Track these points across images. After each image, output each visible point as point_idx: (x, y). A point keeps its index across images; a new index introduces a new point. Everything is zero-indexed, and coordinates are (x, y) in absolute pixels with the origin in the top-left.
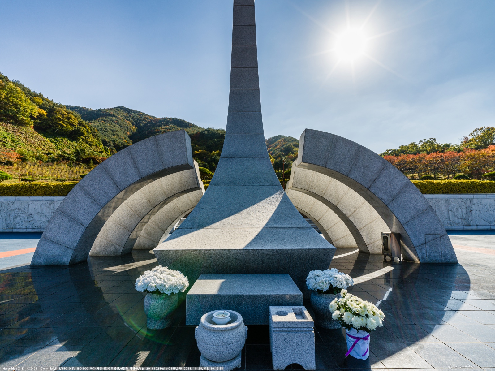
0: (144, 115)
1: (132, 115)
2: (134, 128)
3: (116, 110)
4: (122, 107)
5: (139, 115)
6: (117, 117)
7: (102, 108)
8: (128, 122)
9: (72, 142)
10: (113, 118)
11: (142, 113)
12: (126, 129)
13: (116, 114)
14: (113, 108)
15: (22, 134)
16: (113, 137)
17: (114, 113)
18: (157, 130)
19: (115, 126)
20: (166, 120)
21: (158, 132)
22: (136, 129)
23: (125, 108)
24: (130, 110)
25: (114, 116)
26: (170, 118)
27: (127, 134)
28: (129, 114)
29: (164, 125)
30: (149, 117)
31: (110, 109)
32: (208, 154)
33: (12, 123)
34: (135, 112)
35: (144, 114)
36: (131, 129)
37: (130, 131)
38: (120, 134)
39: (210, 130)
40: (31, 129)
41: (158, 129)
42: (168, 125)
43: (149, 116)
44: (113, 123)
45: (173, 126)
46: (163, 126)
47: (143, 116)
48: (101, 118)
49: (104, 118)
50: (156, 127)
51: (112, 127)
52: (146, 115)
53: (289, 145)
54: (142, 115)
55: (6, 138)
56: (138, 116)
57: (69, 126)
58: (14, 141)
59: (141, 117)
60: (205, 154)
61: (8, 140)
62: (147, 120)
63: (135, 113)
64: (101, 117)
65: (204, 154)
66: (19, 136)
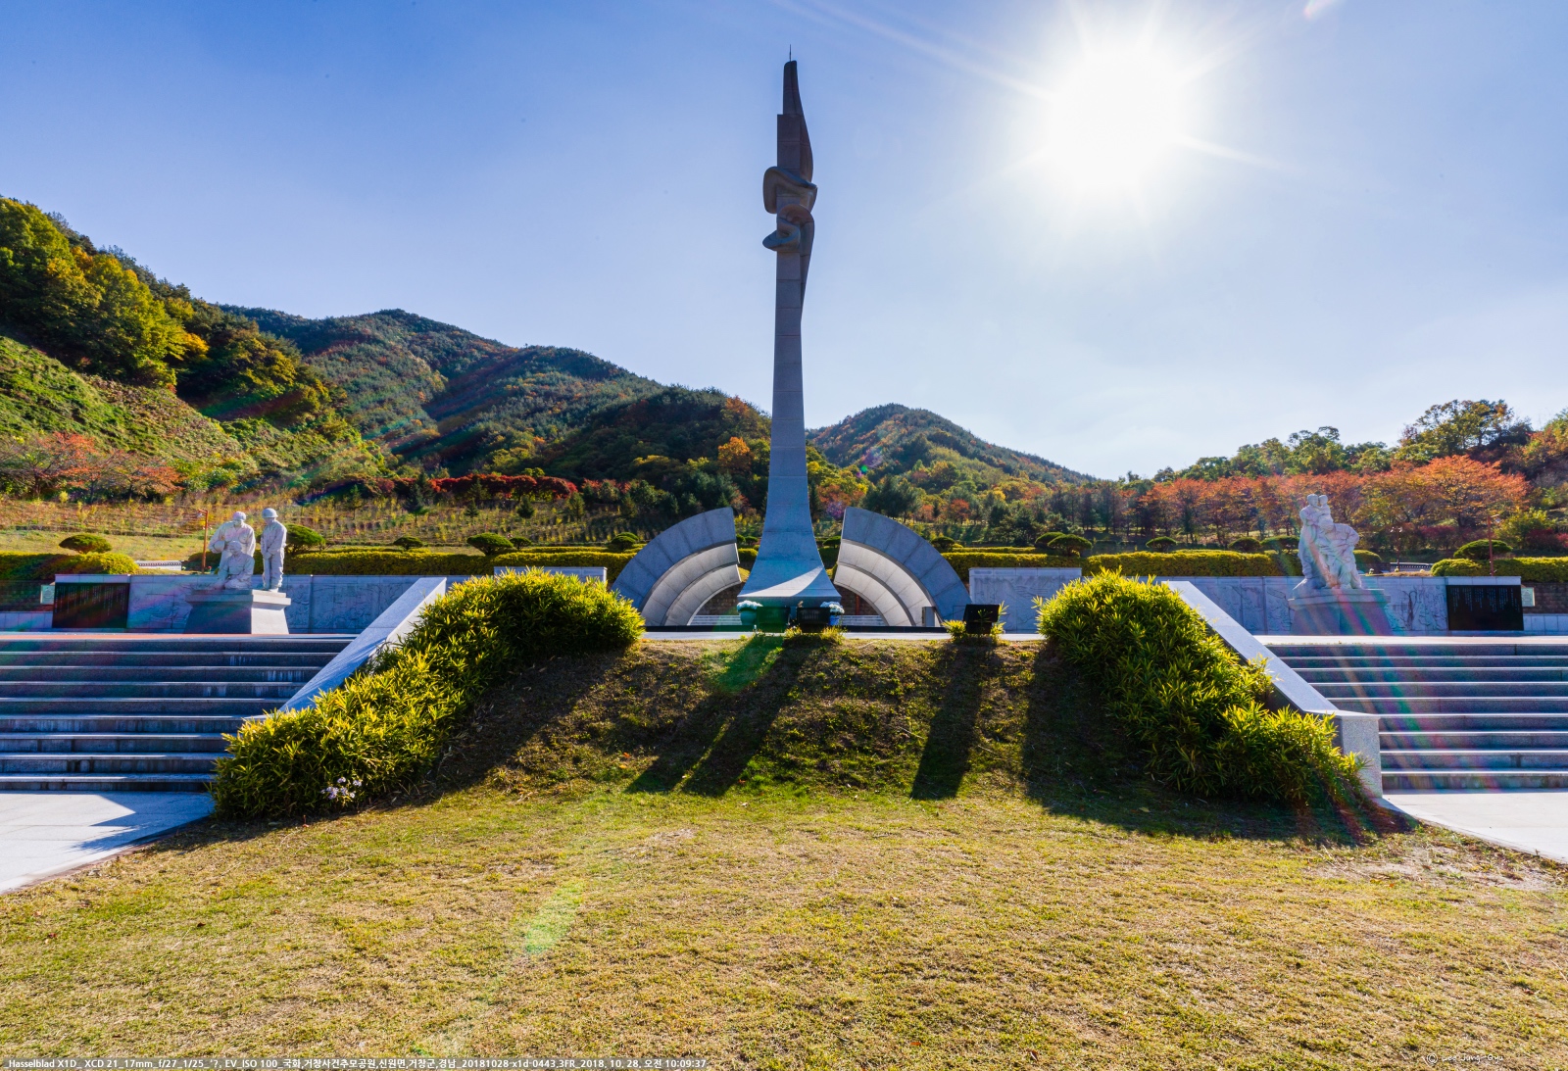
0: (468, 338)
1: (431, 338)
2: (438, 380)
3: (380, 323)
4: (399, 310)
5: (452, 337)
6: (385, 344)
7: (337, 315)
8: (418, 360)
9: (282, 430)
10: (374, 349)
11: (461, 331)
12: (414, 382)
13: (379, 335)
14: (369, 315)
15: (152, 408)
16: (379, 410)
17: (376, 333)
18: (509, 386)
19: (381, 374)
20: (535, 353)
21: (514, 393)
22: (445, 383)
23: (408, 315)
24: (424, 320)
25: (376, 341)
26: (547, 349)
27: (418, 398)
28: (421, 334)
29: (533, 372)
30: (482, 344)
31: (362, 318)
32: (674, 466)
33: (120, 379)
34: (439, 327)
35: (466, 335)
36: (428, 383)
37: (428, 390)
38: (399, 400)
39: (677, 394)
40: (169, 395)
41: (514, 384)
42: (544, 372)
43: (482, 339)
44: (375, 366)
45: (558, 374)
46: (528, 374)
47: (465, 340)
48: (335, 349)
49: (347, 349)
50: (508, 376)
51: (373, 378)
52: (474, 337)
53: (919, 438)
54: (462, 338)
55: (113, 421)
56: (448, 340)
57: (270, 383)
58: (132, 432)
59: (459, 345)
60: (665, 467)
61: (119, 428)
62: (476, 353)
63: (438, 331)
64: (337, 345)
65: (662, 467)
66: (143, 415)
